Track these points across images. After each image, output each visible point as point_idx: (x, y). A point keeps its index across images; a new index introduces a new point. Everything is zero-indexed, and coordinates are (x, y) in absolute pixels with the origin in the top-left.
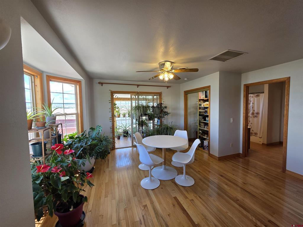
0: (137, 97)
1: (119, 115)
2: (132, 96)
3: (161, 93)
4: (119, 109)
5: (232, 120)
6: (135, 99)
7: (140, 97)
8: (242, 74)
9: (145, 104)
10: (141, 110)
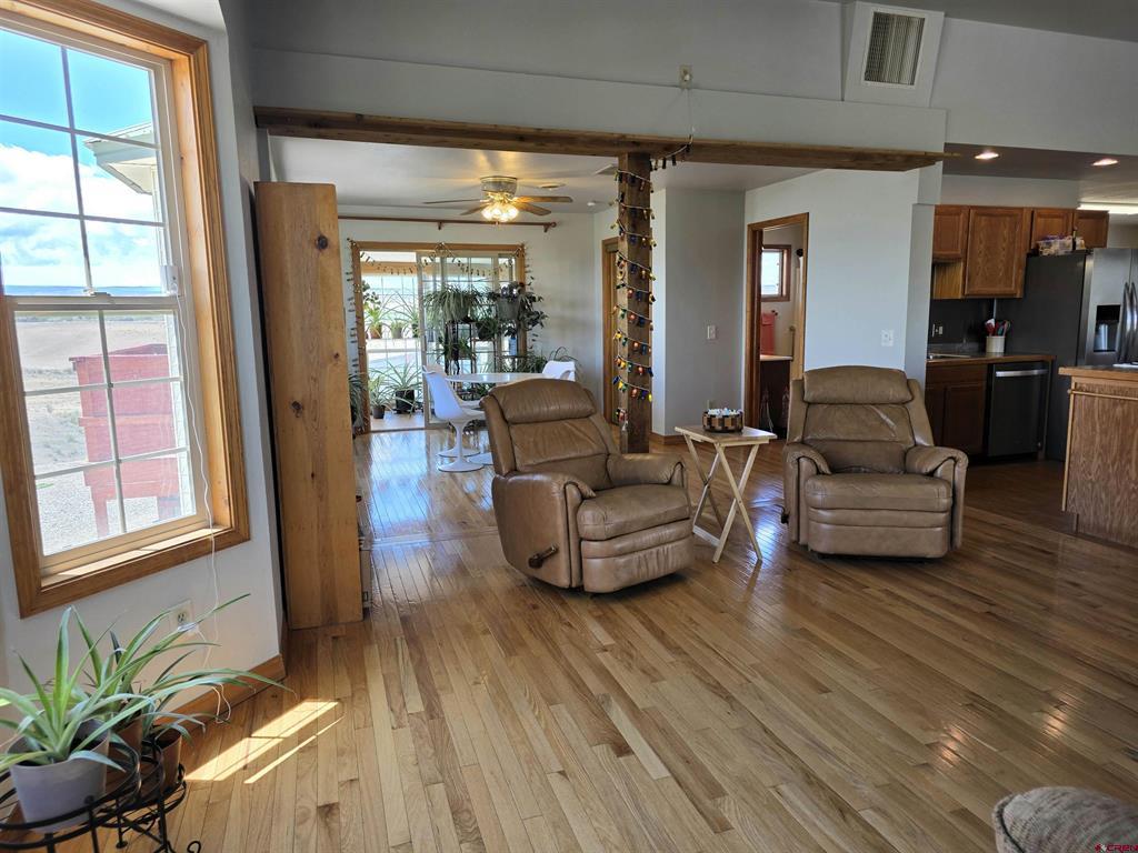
0: (438, 260)
1: (379, 329)
2: (423, 259)
3: (522, 246)
4: (379, 303)
5: (710, 332)
6: (434, 269)
7: (449, 260)
8: (747, 193)
9: (464, 287)
10: (449, 306)
